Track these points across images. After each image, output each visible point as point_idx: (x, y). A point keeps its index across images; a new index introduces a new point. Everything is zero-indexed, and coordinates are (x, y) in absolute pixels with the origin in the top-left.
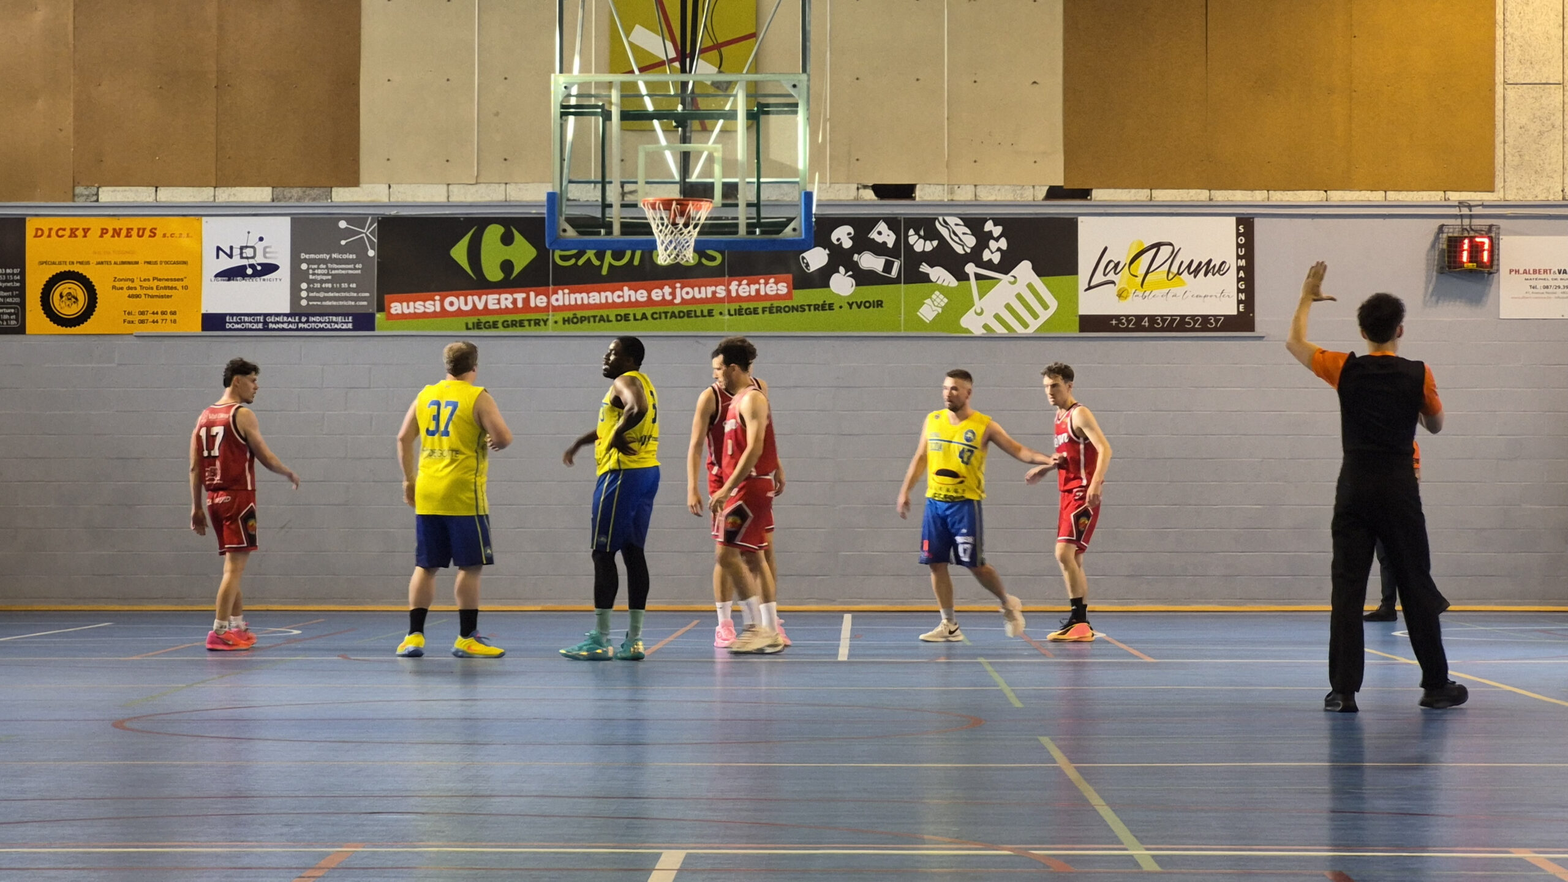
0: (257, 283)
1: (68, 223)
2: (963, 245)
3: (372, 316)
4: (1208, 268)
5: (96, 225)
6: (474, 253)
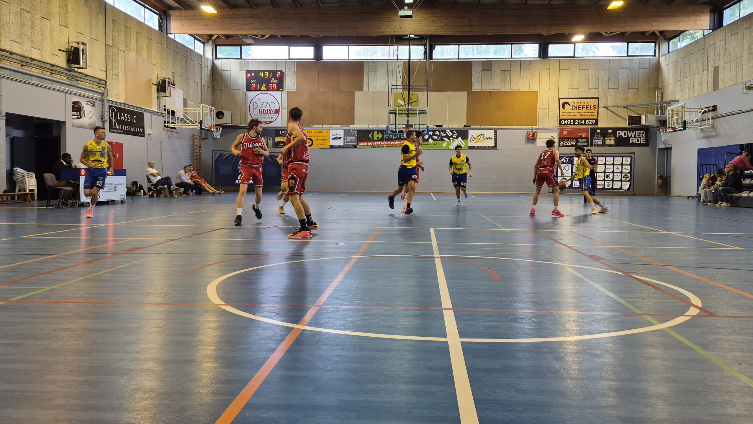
0: (339, 140)
1: (309, 130)
2: (450, 134)
3: (356, 146)
4: (489, 138)
5: (313, 130)
6: (373, 136)
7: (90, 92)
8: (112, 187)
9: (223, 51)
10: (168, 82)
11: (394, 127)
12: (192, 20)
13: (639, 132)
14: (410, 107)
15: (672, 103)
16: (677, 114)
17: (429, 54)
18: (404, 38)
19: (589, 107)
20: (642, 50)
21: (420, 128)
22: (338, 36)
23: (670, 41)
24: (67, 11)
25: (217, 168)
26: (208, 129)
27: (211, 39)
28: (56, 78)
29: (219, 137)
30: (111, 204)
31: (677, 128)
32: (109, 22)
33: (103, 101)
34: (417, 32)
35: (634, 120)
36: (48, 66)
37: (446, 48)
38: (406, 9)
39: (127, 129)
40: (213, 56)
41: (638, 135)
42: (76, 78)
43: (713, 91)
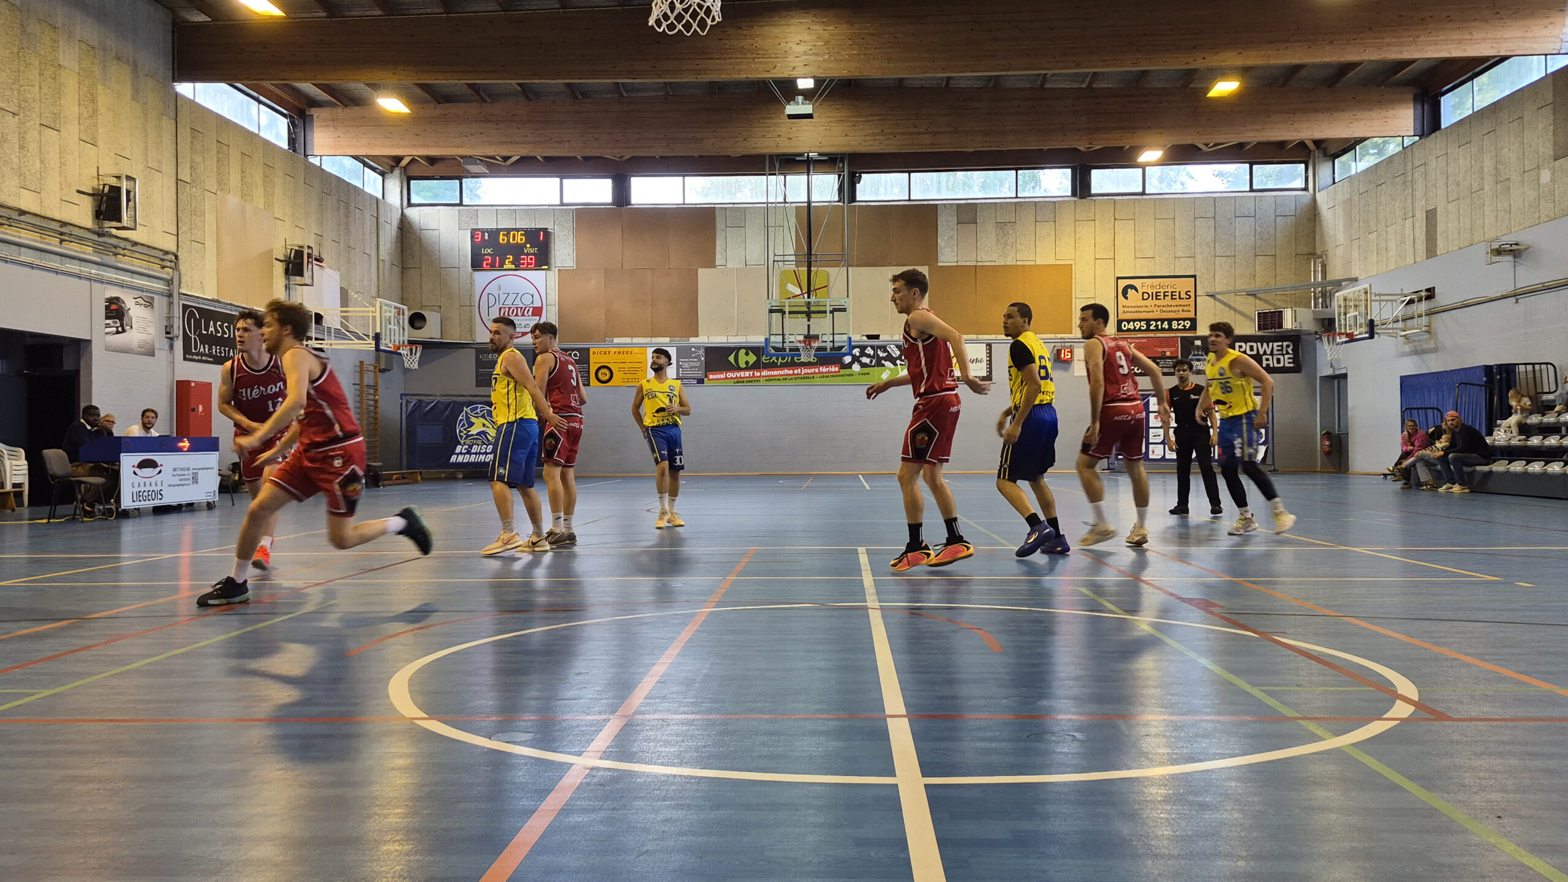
1: (601, 350)
3: (703, 379)
5: (613, 350)
6: (736, 358)
7: (144, 277)
8: (188, 475)
9: (422, 191)
10: (308, 254)
11: (781, 341)
12: (358, 127)
13: (1280, 344)
14: (813, 299)
15: (1343, 283)
16: (1356, 306)
17: (848, 190)
18: (798, 158)
19: (1177, 294)
20: (1280, 177)
21: (833, 342)
22: (661, 157)
23: (1336, 161)
24: (95, 111)
25: (411, 432)
26: (392, 349)
27: (397, 166)
28: (72, 250)
29: (416, 366)
30: (185, 512)
31: (1356, 335)
32: (185, 133)
33: (170, 295)
34: (824, 146)
35: (1270, 320)
36: (55, 226)
37: (883, 183)
38: (800, 101)
39: (221, 352)
40: (402, 199)
41: (1278, 350)
42: (114, 250)
43: (1427, 259)
